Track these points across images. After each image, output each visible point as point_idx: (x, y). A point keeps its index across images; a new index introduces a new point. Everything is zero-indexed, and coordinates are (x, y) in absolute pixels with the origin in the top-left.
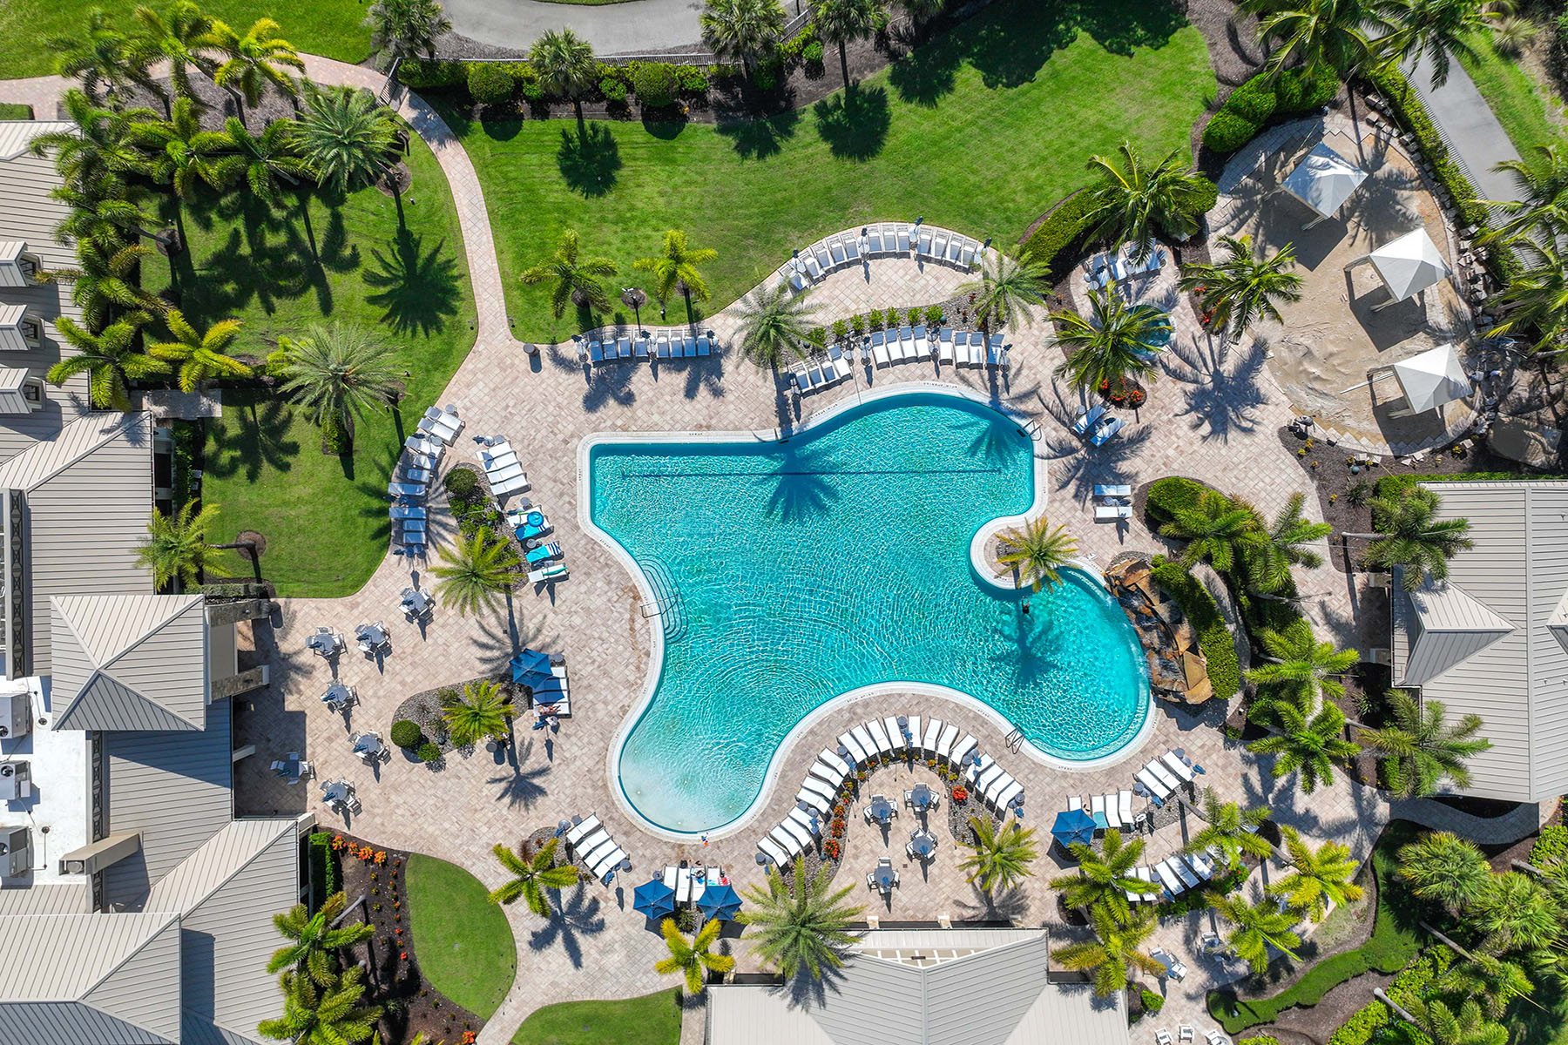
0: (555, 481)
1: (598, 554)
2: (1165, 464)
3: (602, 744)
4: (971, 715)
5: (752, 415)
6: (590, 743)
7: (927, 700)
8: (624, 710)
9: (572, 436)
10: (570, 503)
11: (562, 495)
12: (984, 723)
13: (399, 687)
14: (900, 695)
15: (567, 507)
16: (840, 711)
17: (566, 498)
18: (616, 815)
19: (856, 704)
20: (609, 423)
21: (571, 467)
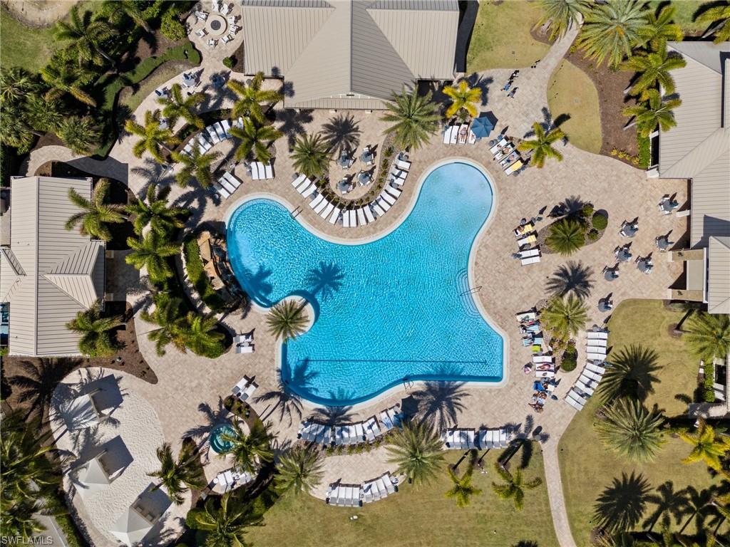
0: (520, 362)
2: (216, 364)
3: (501, 213)
6: (507, 214)
7: (338, 235)
10: (513, 349)
12: (310, 221)
13: (602, 247)
21: (512, 369)
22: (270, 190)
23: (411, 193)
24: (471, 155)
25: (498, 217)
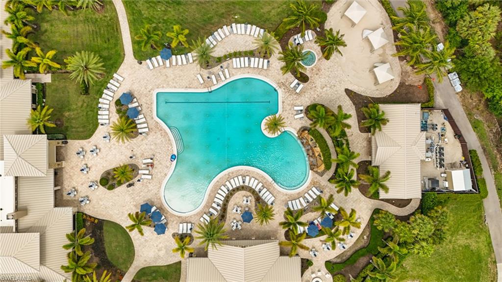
1: (159, 126)
2: (314, 100)
3: (159, 186)
7: (249, 171)
8: (166, 175)
9: (151, 90)
10: (151, 110)
12: (265, 178)
13: (102, 168)
14: (242, 170)
15: (150, 112)
16: (225, 175)
17: (149, 109)
18: (163, 208)
19: (230, 173)
20: (162, 86)
21: (151, 99)
22: (286, 195)
23: (209, 195)
24: (176, 217)
25: (160, 183)
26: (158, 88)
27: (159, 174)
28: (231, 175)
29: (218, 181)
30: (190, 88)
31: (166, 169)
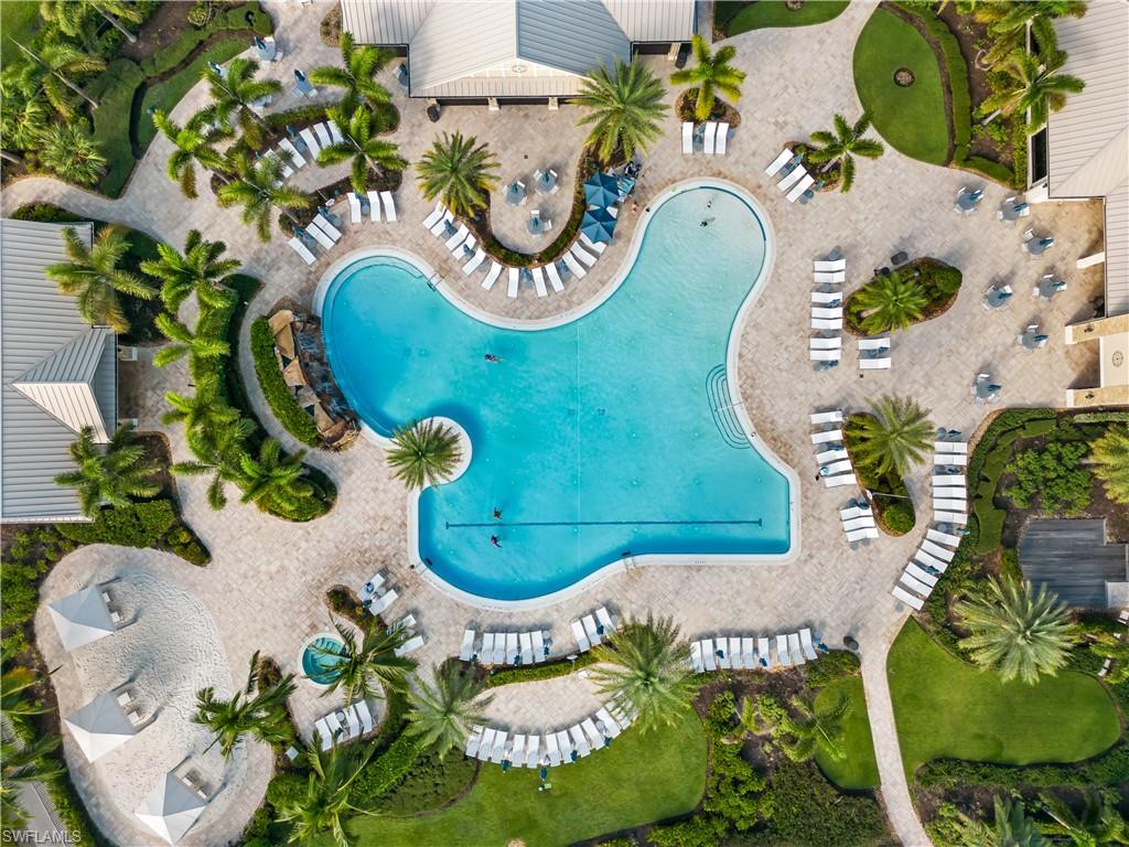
0: (820, 519)
1: (782, 449)
2: (309, 533)
3: (780, 270)
4: (471, 300)
5: (653, 580)
6: (789, 271)
7: (507, 314)
8: (761, 303)
9: (806, 561)
10: (806, 498)
11: (814, 506)
12: (460, 292)
13: (953, 323)
14: (530, 318)
15: (809, 494)
16: (580, 303)
17: (810, 502)
18: (768, 203)
19: (567, 310)
20: (774, 574)
21: (806, 532)
22: (393, 242)
24: (727, 173)
25: (776, 276)
26: (786, 567)
27: (781, 307)
28: (564, 303)
29: (603, 283)
30: (689, 568)
31: (759, 320)
